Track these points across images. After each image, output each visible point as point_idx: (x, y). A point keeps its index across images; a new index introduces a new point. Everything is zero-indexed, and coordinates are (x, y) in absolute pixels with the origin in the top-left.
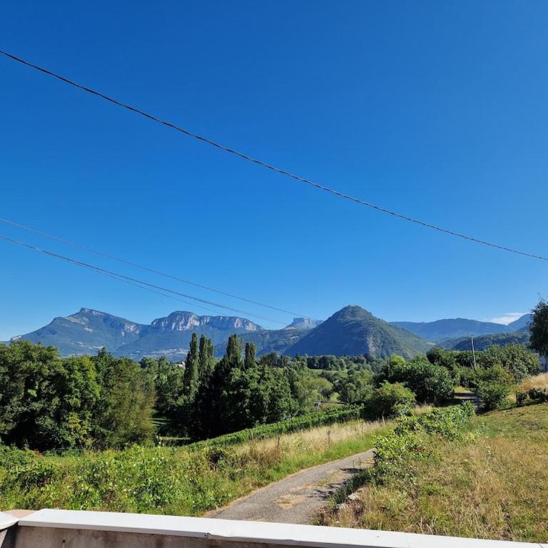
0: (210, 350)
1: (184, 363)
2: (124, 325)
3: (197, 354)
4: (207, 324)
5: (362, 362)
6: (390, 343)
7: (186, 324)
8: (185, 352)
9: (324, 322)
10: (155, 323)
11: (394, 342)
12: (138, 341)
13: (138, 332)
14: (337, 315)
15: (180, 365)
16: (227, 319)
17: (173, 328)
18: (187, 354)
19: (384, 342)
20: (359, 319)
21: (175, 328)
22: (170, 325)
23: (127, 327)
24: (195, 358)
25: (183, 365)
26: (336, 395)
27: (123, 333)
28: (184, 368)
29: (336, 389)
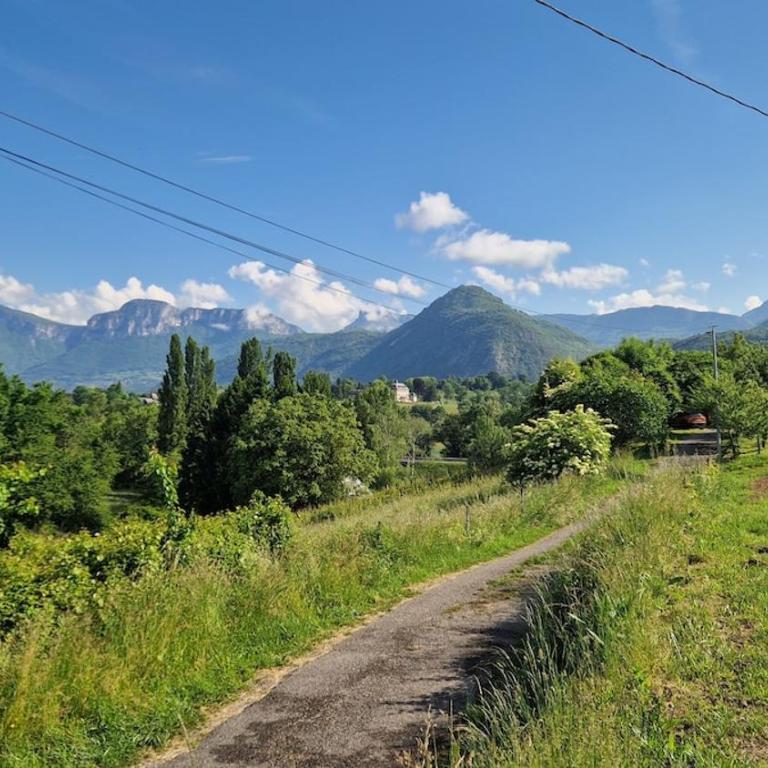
0: (208, 370)
1: (155, 396)
2: (34, 327)
3: (182, 378)
4: (194, 321)
5: (484, 388)
6: (534, 353)
7: (155, 325)
8: (156, 377)
9: (416, 317)
10: (94, 323)
11: (542, 351)
12: (64, 355)
13: (62, 339)
14: (438, 305)
15: (149, 400)
16: (235, 313)
17: (130, 330)
18: (161, 379)
19: (523, 352)
20: (479, 310)
21: (135, 332)
22: (123, 327)
23: (40, 329)
24: (177, 383)
25: (154, 401)
26: (439, 446)
27: (33, 342)
28: (158, 404)
29: (439, 438)
